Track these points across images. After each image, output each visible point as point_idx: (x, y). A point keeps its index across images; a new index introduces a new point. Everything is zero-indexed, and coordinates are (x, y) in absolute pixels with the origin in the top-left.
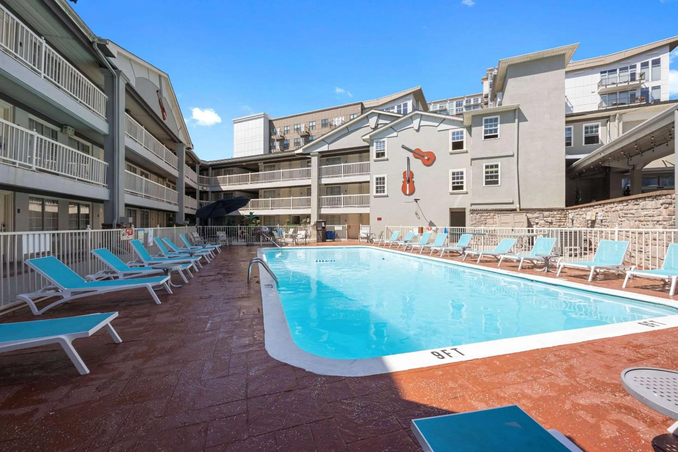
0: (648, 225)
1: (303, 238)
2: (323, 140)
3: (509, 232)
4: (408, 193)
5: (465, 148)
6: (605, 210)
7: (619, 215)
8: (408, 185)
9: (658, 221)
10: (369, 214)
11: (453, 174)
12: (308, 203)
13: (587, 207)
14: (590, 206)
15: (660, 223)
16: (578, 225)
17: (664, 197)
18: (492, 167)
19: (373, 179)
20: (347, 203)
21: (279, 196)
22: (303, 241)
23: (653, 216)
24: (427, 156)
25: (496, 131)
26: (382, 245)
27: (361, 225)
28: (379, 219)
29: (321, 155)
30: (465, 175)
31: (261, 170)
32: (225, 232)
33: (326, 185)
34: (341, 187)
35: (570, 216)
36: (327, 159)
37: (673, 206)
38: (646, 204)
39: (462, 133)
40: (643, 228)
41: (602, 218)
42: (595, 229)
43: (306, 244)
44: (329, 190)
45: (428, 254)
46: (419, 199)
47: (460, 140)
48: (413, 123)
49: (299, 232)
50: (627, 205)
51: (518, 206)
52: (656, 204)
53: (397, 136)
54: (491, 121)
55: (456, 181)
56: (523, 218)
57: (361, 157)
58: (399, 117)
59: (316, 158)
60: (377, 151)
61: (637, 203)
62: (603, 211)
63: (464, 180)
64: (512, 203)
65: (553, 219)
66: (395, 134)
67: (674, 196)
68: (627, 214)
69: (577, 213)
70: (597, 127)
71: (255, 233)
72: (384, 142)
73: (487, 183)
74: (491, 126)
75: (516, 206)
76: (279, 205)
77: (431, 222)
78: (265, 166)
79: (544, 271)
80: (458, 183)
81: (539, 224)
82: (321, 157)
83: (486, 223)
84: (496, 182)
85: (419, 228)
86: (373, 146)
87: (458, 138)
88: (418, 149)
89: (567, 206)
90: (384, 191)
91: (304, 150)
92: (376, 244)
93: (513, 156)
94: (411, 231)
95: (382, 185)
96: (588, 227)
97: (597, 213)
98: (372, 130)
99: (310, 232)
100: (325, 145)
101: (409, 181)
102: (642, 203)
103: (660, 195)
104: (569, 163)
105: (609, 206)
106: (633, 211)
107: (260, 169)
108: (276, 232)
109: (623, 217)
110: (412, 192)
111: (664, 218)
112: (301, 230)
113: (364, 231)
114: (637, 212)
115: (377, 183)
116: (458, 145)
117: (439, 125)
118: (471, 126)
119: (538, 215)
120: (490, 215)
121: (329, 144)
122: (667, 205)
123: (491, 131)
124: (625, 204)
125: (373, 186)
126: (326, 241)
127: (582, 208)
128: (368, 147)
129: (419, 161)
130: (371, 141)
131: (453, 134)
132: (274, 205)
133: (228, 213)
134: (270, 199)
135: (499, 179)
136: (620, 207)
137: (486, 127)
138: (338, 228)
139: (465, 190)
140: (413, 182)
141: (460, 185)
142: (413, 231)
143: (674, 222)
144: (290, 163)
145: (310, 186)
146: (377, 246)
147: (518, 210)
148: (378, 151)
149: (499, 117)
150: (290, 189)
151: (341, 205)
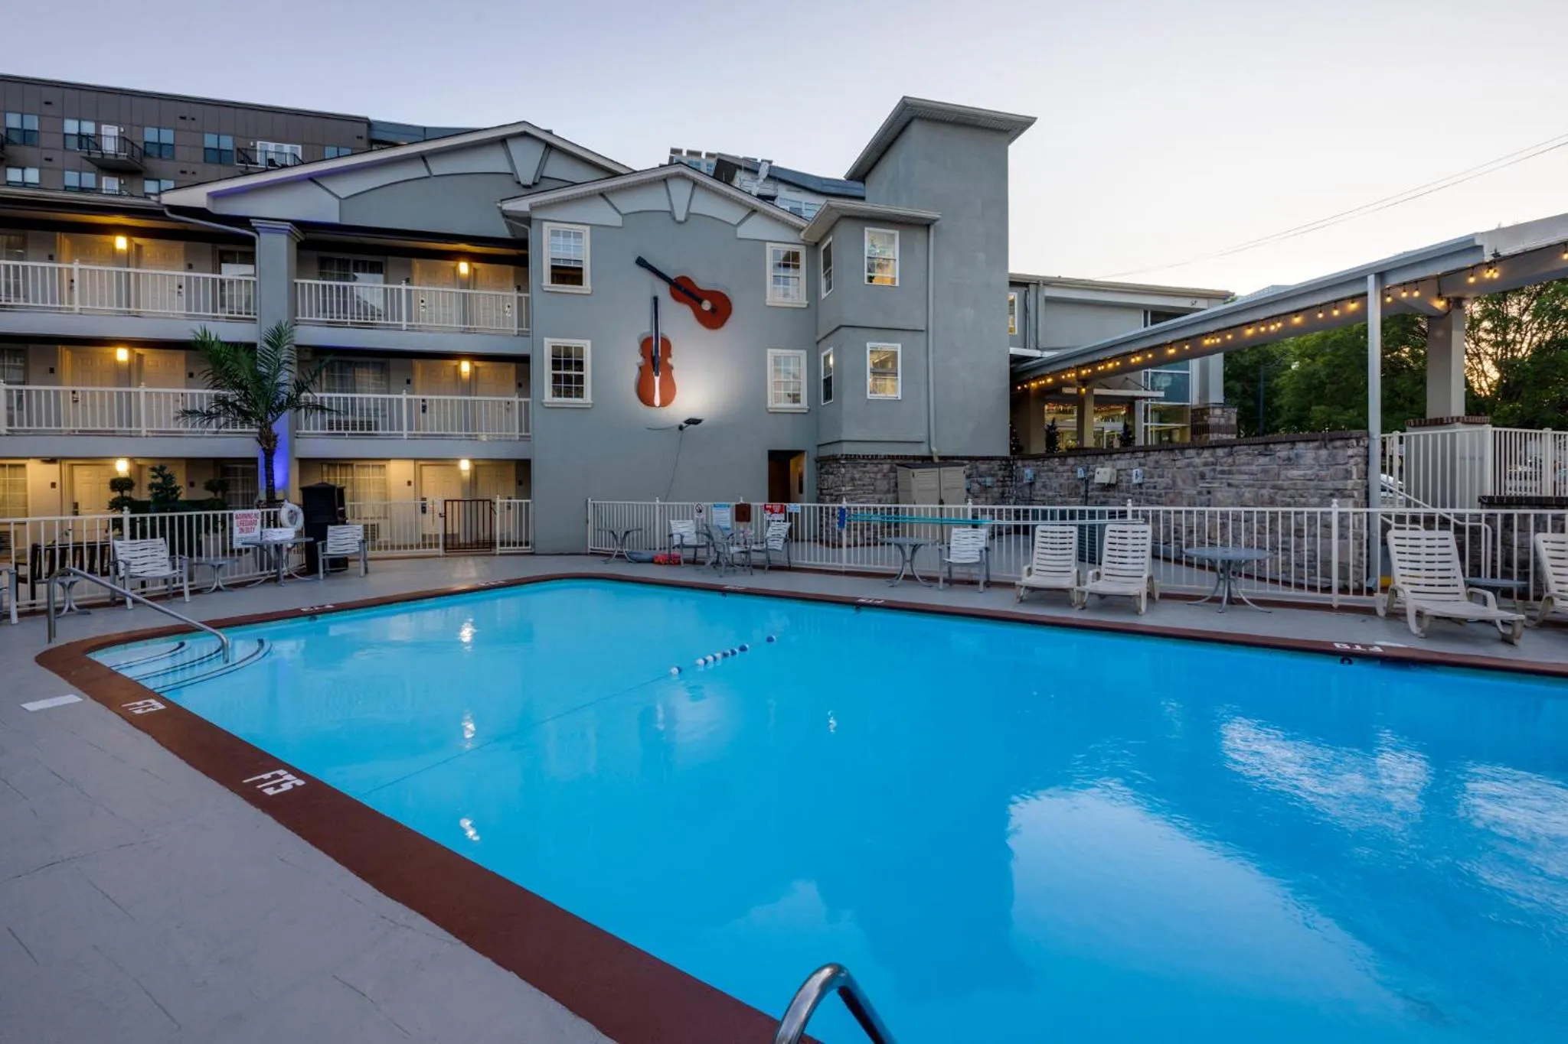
2: (313, 180)
4: (657, 401)
5: (804, 299)
6: (1151, 464)
8: (657, 379)
11: (777, 360)
14: (1097, 455)
19: (543, 348)
24: (709, 301)
27: (499, 500)
29: (304, 235)
30: (803, 367)
34: (390, 367)
37: (1364, 461)
39: (796, 257)
41: (1140, 480)
44: (333, 375)
48: (669, 197)
51: (933, 449)
53: (621, 227)
55: (783, 379)
56: (952, 477)
59: (281, 243)
60: (554, 259)
63: (803, 380)
64: (923, 443)
67: (1366, 441)
72: (579, 235)
80: (787, 384)
82: (305, 243)
85: (733, 506)
86: (540, 241)
88: (685, 277)
89: (1012, 451)
90: (580, 392)
91: (214, 197)
93: (923, 332)
95: (574, 372)
101: (659, 368)
103: (1345, 439)
104: (1018, 363)
105: (1165, 456)
110: (668, 402)
115: (556, 365)
117: (739, 224)
119: (969, 471)
120: (881, 470)
125: (543, 372)
128: (522, 244)
129: (687, 310)
130: (534, 221)
131: (776, 254)
135: (899, 383)
139: (804, 404)
140: (671, 367)
141: (792, 391)
143: (1367, 493)
147: (936, 459)
148: (559, 260)
149: (896, 233)
151: (400, 428)
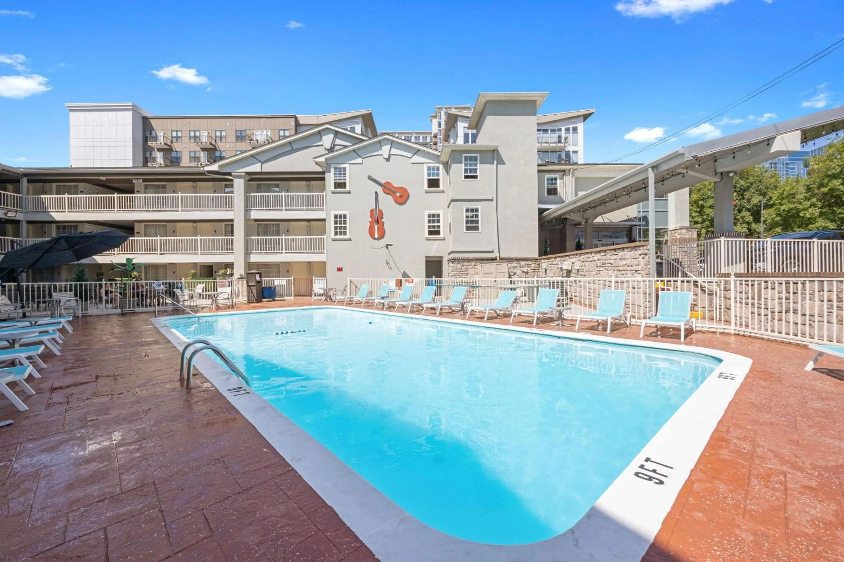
0: (626, 274)
1: (228, 299)
2: (252, 156)
3: (491, 283)
4: (376, 236)
5: (441, 188)
6: (582, 260)
7: (597, 264)
8: (376, 226)
9: (636, 271)
10: (325, 262)
11: (429, 216)
12: (229, 246)
13: (562, 257)
14: (566, 256)
15: (639, 272)
16: (552, 275)
17: (642, 248)
18: (472, 210)
19: (330, 216)
20: (291, 247)
21: (174, 233)
22: (229, 303)
23: (632, 266)
24: (399, 193)
25: (475, 170)
26: (350, 303)
27: (314, 278)
28: (340, 269)
29: (249, 177)
30: (441, 218)
31: (138, 192)
32: (73, 293)
33: (256, 220)
34: (281, 225)
35: (544, 266)
36: (258, 185)
37: (648, 256)
38: (625, 255)
39: (438, 169)
40: (622, 277)
41: (578, 268)
42: (572, 279)
43: (232, 307)
44: (262, 229)
45: (419, 312)
46: (391, 245)
47: (436, 177)
48: (381, 149)
49: (220, 290)
50: (605, 255)
51: (498, 255)
52: (635, 254)
53: (362, 164)
54: (471, 159)
55: (432, 224)
56: (504, 267)
57: (309, 185)
58: (363, 141)
59: (242, 181)
60: (335, 179)
61: (615, 253)
62: (579, 260)
63: (441, 224)
64: (492, 252)
65: (529, 269)
66: (359, 160)
67: (649, 247)
68: (605, 264)
69: (551, 263)
70: (556, 179)
71: (138, 293)
72: (345, 168)
73: (468, 228)
74: (471, 165)
75: (496, 255)
76: (176, 249)
77: (404, 272)
78: (146, 185)
79: (558, 325)
80: (434, 227)
81: (517, 274)
82: (249, 180)
83: (467, 274)
84: (477, 228)
85: (397, 280)
86: (330, 172)
87: (434, 175)
88: (388, 183)
89: (539, 256)
90: (345, 233)
91: (220, 167)
92: (341, 302)
93: (492, 200)
94: (385, 284)
95: (343, 225)
96: (563, 277)
97: (573, 263)
98: (327, 152)
99: (238, 289)
100: (256, 163)
101: (378, 222)
102: (621, 253)
103: (638, 246)
104: (541, 211)
105: (586, 256)
106: (612, 261)
107: (136, 190)
108: (179, 290)
109: (600, 266)
110: (382, 236)
111: (642, 267)
112: (223, 286)
113: (318, 286)
114: (615, 262)
115: (336, 223)
116: (434, 183)
117: (412, 156)
118: (448, 162)
119: (516, 265)
120: (471, 264)
121: (262, 163)
122: (644, 256)
123: (471, 170)
124: (603, 254)
125: (331, 226)
126: (262, 302)
127: (556, 258)
128: (323, 173)
129: (390, 198)
130: (327, 165)
131: (429, 169)
132: (164, 248)
133: (79, 260)
134: (158, 238)
135: (480, 225)
136: (597, 257)
137: (466, 165)
138: (279, 282)
139: (442, 235)
140: (383, 223)
141: (436, 229)
142: (388, 284)
143: (649, 272)
144: (194, 184)
145: (232, 220)
146: (343, 305)
147: (498, 259)
148: (337, 179)
149: (478, 155)
150: (195, 225)
151: (282, 250)
